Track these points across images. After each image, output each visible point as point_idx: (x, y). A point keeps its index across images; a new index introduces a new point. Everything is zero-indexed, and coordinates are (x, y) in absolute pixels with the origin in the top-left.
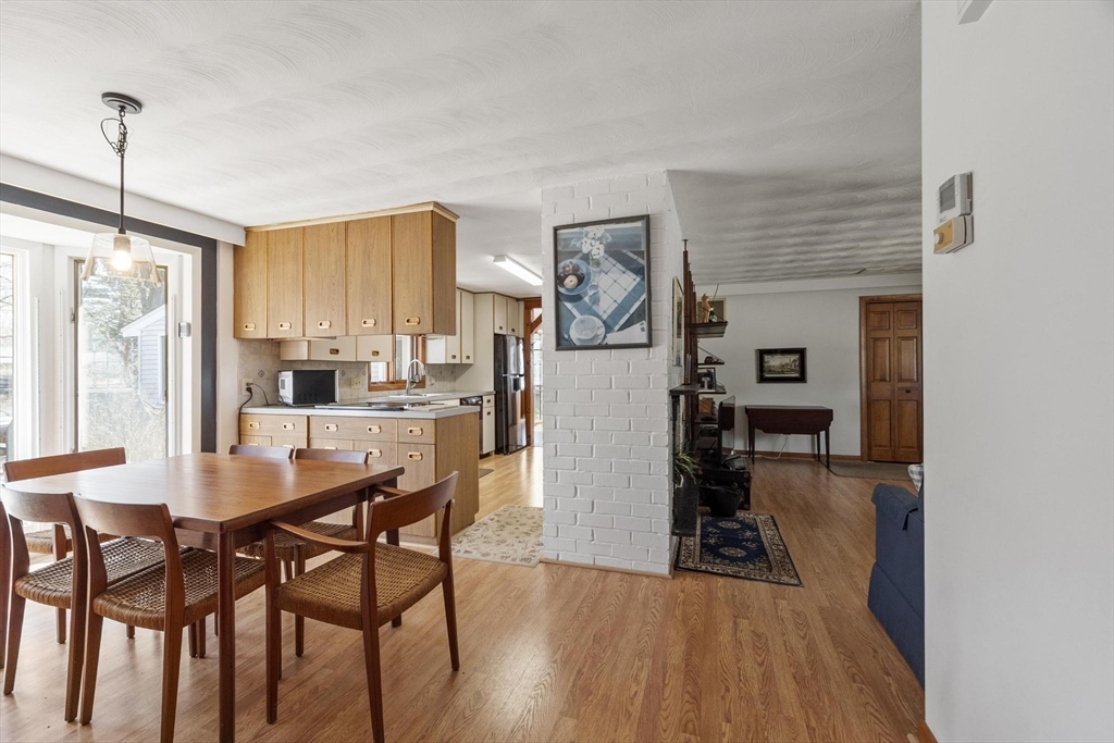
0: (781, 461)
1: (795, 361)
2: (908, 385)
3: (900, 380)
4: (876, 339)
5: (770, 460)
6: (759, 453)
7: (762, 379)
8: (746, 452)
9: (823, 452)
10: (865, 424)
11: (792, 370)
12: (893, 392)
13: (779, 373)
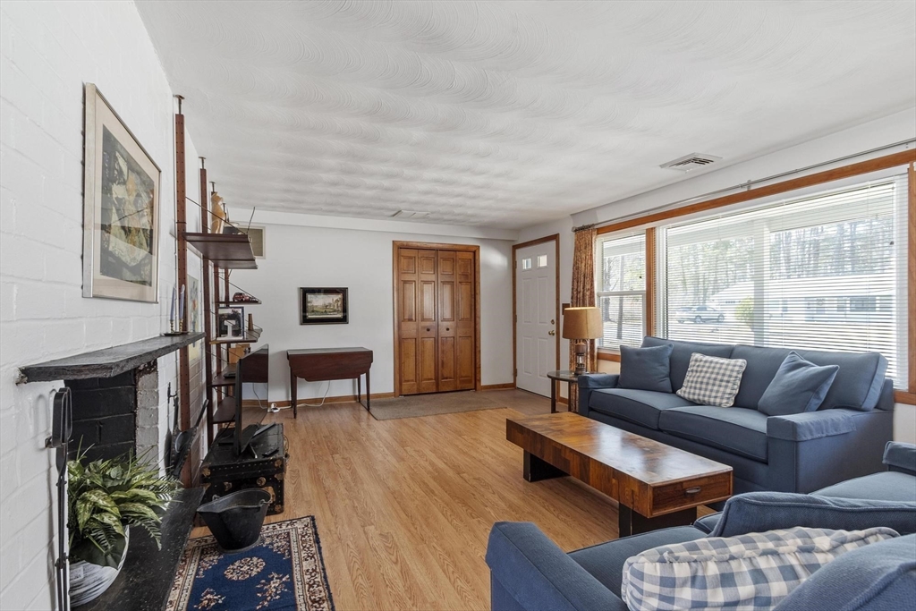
0: (324, 408)
1: (337, 301)
2: (427, 324)
3: (423, 320)
4: (405, 282)
5: (313, 409)
6: (302, 402)
7: (305, 321)
8: (287, 403)
9: (364, 392)
10: (397, 361)
11: (335, 311)
12: (418, 330)
13: (322, 313)
